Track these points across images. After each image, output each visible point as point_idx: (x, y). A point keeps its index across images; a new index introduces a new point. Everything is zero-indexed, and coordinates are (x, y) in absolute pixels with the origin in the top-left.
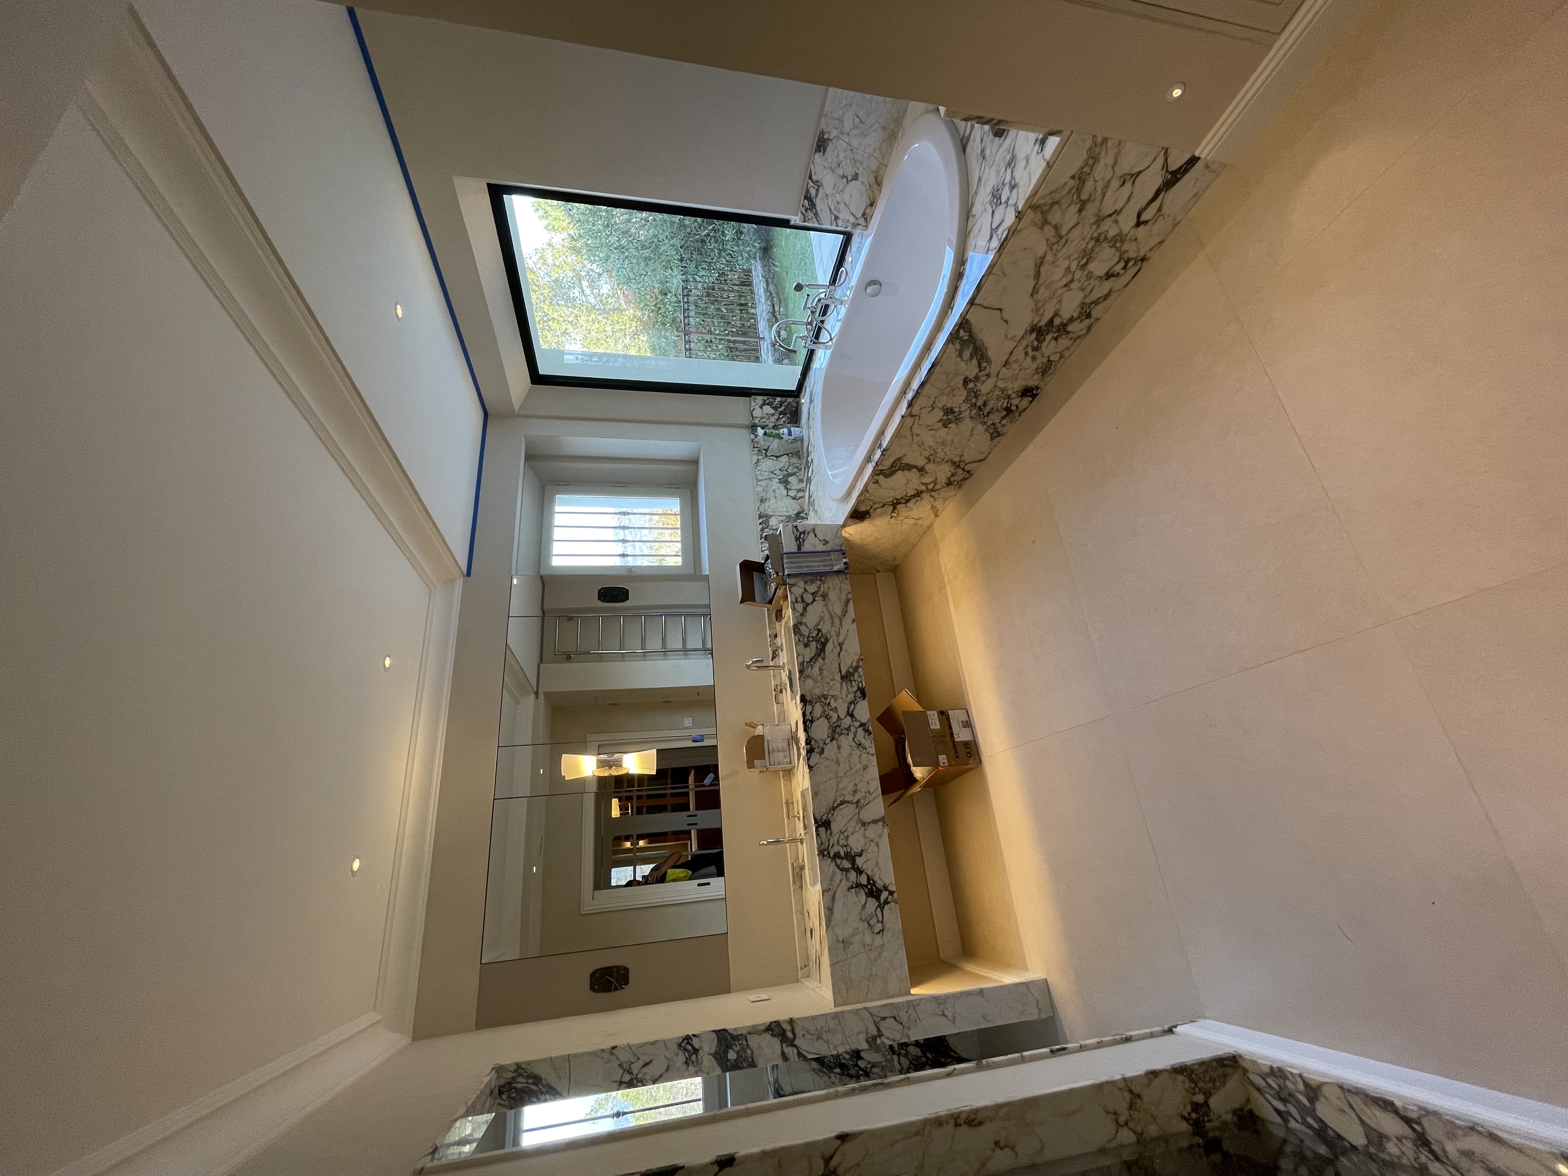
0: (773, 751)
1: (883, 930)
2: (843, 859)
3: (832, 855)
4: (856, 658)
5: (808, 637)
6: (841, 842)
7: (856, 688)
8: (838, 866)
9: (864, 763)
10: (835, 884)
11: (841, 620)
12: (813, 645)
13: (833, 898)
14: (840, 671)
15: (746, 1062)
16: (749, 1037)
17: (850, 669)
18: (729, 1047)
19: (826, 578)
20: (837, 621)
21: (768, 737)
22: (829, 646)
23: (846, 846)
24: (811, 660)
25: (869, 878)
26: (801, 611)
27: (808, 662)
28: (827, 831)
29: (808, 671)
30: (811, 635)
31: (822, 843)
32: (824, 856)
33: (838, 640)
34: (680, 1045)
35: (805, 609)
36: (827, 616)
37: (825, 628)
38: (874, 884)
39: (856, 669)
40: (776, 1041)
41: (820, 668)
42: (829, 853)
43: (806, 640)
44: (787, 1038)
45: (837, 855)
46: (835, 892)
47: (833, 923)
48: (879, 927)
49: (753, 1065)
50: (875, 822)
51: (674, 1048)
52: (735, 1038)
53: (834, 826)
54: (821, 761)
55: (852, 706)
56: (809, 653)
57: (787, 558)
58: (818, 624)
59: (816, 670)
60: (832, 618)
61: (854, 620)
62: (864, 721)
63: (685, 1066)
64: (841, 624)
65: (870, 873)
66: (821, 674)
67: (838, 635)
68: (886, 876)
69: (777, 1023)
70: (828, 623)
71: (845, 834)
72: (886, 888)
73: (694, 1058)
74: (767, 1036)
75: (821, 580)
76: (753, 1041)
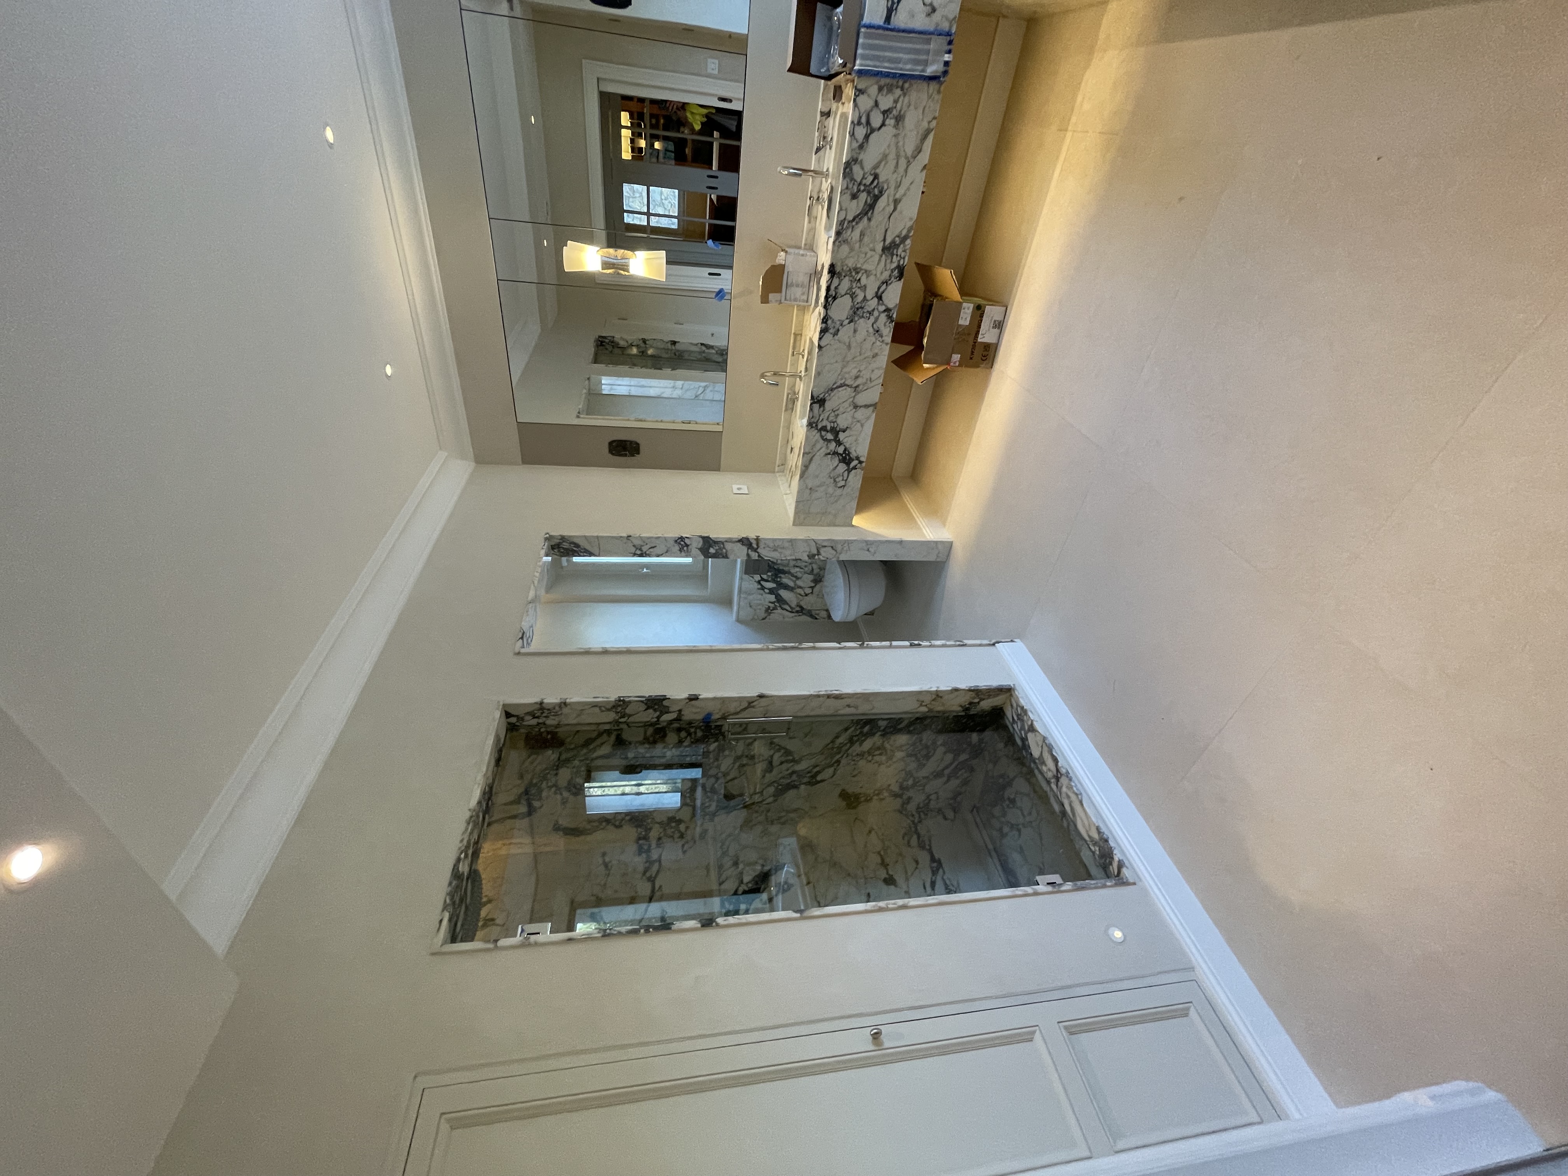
0: (792, 285)
1: (844, 486)
2: (828, 432)
3: (819, 427)
4: (909, 224)
5: (860, 184)
6: (831, 419)
7: (894, 265)
8: (822, 437)
9: (876, 351)
10: (815, 450)
11: (909, 163)
12: (863, 196)
13: (811, 460)
14: (884, 240)
15: (721, 554)
16: (725, 543)
17: (897, 239)
18: (710, 546)
19: (911, 85)
20: (903, 162)
21: (789, 268)
22: (882, 203)
23: (834, 422)
24: (854, 220)
25: (845, 449)
26: (861, 141)
27: (849, 222)
28: (820, 407)
29: (846, 235)
30: (864, 182)
31: (813, 417)
32: (812, 427)
33: (895, 195)
34: (676, 541)
35: (867, 137)
36: (892, 156)
37: (885, 174)
38: (849, 453)
39: (904, 239)
40: (745, 549)
41: (861, 232)
42: (817, 426)
43: (855, 188)
44: (753, 548)
45: (824, 428)
46: (814, 456)
47: (805, 476)
48: (843, 483)
49: (726, 556)
50: (867, 406)
51: (672, 542)
52: (716, 542)
53: (828, 405)
54: (832, 342)
55: (884, 286)
56: (855, 207)
57: (867, 36)
58: (877, 166)
59: (856, 234)
60: (898, 157)
61: (925, 167)
62: (891, 306)
63: (679, 552)
64: (906, 171)
65: (847, 446)
66: (861, 240)
67: (898, 186)
68: (861, 447)
69: (747, 539)
70: (892, 164)
71: (836, 413)
72: (857, 458)
73: (685, 548)
74: (739, 545)
75: (902, 89)
76: (728, 546)
